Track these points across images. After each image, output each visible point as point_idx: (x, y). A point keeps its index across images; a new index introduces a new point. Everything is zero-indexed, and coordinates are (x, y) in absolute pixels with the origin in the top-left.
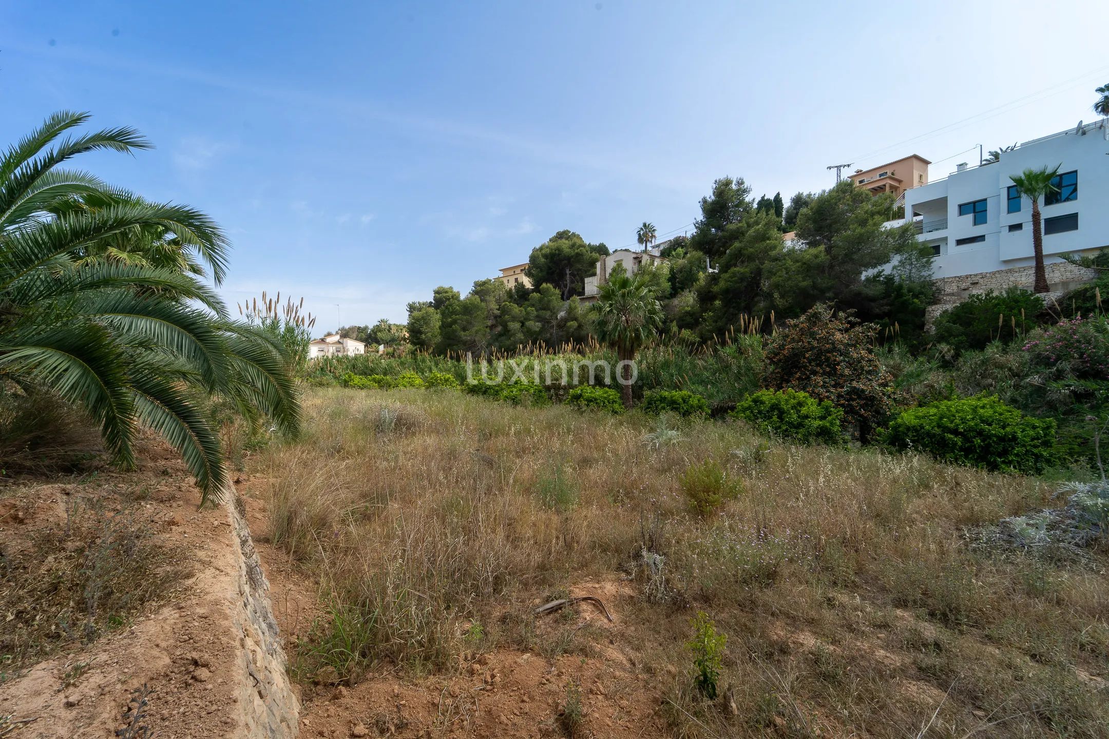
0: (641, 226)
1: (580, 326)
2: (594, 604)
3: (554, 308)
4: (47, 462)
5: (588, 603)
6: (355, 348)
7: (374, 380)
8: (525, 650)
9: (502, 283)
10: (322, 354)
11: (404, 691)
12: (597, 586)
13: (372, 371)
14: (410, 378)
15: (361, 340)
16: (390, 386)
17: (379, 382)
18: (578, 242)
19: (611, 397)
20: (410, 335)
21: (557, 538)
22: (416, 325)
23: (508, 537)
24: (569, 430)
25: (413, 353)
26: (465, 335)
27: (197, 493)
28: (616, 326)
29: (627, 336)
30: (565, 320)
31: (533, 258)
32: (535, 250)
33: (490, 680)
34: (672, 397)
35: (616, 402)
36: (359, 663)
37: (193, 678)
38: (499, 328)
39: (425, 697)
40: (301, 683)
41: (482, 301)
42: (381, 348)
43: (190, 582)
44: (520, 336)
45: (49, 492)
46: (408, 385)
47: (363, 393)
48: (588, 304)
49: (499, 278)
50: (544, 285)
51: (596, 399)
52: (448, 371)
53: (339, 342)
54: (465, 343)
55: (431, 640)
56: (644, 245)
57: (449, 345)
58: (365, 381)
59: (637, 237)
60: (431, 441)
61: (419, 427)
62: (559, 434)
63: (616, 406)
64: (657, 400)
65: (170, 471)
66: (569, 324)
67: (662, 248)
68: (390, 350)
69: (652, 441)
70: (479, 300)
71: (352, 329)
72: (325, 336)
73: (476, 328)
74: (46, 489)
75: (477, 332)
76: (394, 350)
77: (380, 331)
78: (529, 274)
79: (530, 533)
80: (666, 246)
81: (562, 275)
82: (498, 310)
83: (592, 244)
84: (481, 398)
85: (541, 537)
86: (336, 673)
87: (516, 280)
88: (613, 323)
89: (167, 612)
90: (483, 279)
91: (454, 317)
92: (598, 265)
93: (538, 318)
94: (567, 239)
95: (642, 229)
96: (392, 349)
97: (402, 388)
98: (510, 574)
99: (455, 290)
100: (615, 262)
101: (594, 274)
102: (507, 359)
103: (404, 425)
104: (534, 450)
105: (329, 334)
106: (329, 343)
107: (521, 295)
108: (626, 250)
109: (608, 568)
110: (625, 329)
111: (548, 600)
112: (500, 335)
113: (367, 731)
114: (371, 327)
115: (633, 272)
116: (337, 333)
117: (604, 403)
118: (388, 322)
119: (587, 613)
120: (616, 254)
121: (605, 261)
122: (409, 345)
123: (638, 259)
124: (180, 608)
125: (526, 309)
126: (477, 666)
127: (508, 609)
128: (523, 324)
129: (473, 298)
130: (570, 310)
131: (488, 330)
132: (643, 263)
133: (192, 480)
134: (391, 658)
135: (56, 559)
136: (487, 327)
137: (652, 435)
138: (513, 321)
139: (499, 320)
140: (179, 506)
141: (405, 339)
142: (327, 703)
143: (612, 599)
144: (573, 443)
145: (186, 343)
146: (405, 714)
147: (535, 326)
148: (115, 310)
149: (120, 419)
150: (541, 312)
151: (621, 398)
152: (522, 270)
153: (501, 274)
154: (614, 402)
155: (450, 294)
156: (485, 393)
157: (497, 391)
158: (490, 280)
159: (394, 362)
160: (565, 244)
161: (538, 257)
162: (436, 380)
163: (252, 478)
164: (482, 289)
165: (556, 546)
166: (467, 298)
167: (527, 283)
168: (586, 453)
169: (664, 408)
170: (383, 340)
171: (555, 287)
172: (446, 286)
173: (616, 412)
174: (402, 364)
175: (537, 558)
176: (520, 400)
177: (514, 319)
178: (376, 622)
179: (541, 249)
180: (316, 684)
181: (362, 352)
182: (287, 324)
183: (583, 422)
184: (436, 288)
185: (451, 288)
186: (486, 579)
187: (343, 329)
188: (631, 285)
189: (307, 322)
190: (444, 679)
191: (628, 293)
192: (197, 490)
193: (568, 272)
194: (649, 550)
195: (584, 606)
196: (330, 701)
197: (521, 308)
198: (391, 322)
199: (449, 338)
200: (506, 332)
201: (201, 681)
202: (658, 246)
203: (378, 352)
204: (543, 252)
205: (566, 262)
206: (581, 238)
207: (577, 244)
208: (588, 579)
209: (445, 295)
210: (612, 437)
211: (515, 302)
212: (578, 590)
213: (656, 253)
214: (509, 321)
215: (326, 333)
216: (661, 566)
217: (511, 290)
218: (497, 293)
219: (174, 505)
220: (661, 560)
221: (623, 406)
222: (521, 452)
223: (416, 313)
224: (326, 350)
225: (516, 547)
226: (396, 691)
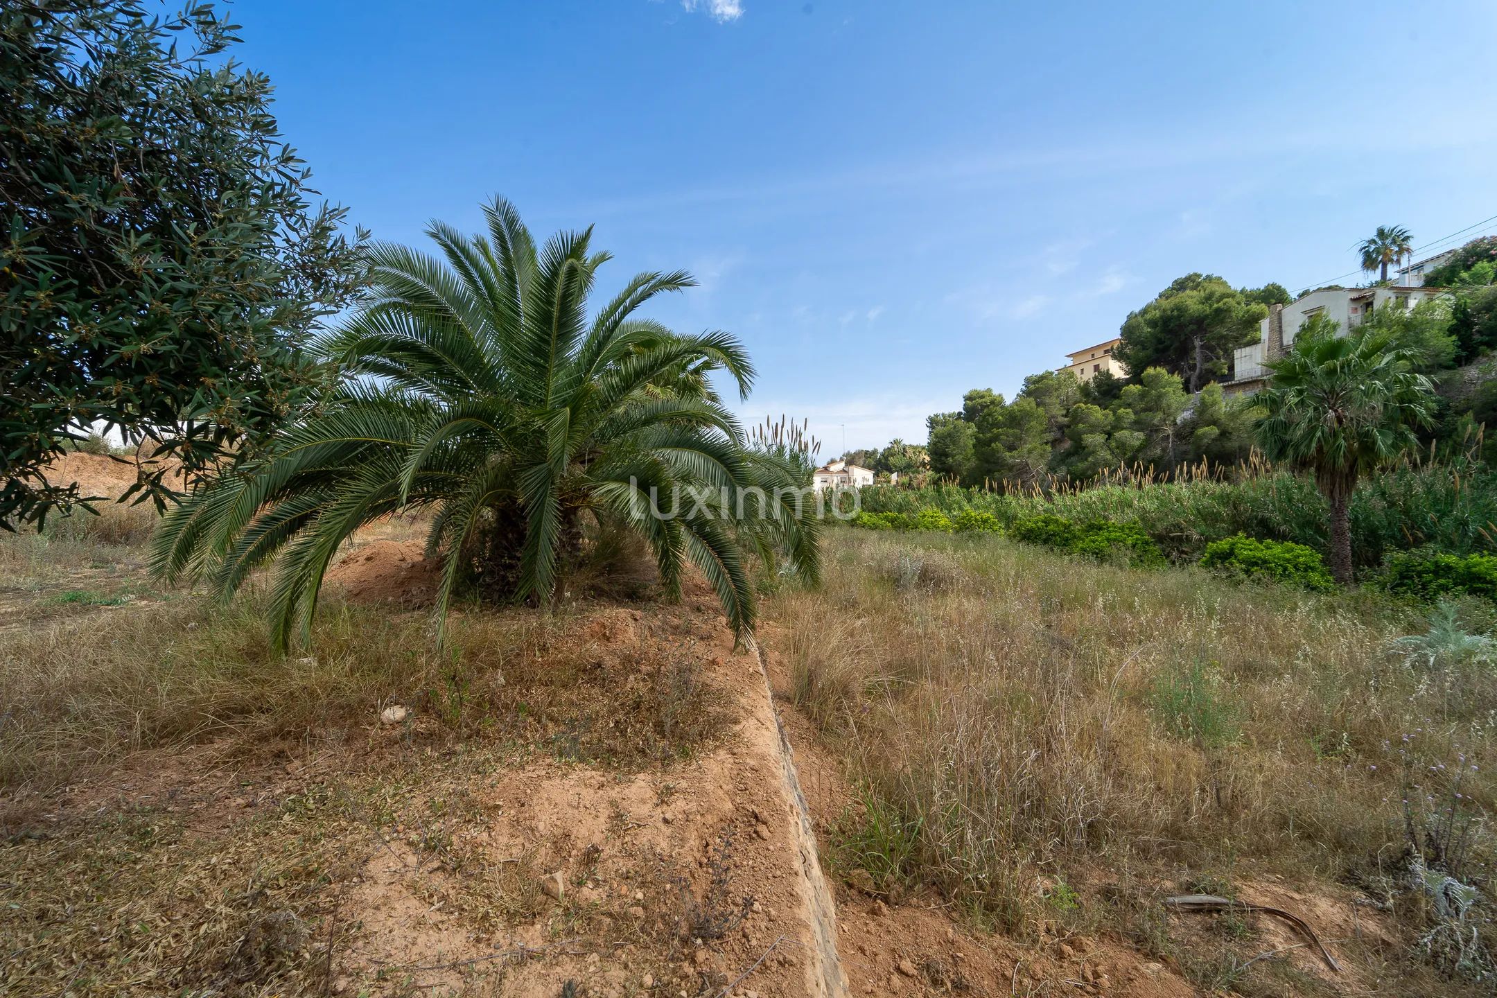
0: (1372, 234)
1: (1224, 434)
2: (1292, 929)
3: (1169, 406)
4: (617, 588)
5: (1278, 920)
6: (862, 477)
7: (886, 518)
8: (1152, 955)
9: (1072, 375)
10: (825, 485)
11: (960, 939)
12: (1296, 896)
13: (884, 507)
14: (932, 517)
15: (869, 467)
16: (907, 526)
17: (892, 521)
18: (1219, 290)
19: (1301, 559)
20: (932, 459)
21: (1203, 790)
22: (939, 444)
23: (1106, 768)
24: (1211, 612)
25: (936, 483)
26: (1013, 457)
27: (729, 635)
28: (1312, 430)
29: (1339, 447)
30: (1192, 426)
31: (1129, 331)
32: (1131, 317)
33: (1091, 978)
34: (1468, 567)
35: (1313, 569)
36: (900, 880)
37: (756, 832)
38: (1067, 444)
39: (992, 962)
40: (832, 876)
41: (1038, 405)
42: (894, 477)
43: (737, 728)
44: (1104, 454)
45: (623, 615)
46: (931, 526)
47: (874, 535)
48: (1241, 396)
49: (1066, 367)
50: (1150, 371)
51: (1265, 562)
52: (987, 508)
53: (844, 471)
54: (1011, 468)
55: (995, 884)
56: (1379, 271)
57: (989, 472)
58: (875, 519)
59: (1360, 259)
60: (971, 606)
61: (952, 583)
62: (1190, 616)
63: (1315, 577)
64: (1427, 572)
65: (703, 608)
66: (1200, 431)
67: (1428, 269)
68: (905, 479)
69: (1415, 650)
70: (1033, 404)
71: (858, 454)
72: (829, 464)
73: (1029, 446)
74: (623, 612)
75: (1030, 451)
76: (911, 480)
77: (893, 455)
78: (1119, 355)
79: (1146, 770)
80: (1441, 264)
81: (1184, 351)
82: (1066, 416)
83: (1248, 288)
84: (1041, 549)
85: (1168, 782)
86: (872, 882)
87: (1097, 368)
88: (1303, 425)
89: (722, 754)
90: (1040, 372)
91: (995, 431)
92: (1265, 324)
93: (1138, 425)
94: (1194, 288)
95: (1374, 241)
96: (907, 478)
97: (923, 529)
98: (1113, 826)
99: (995, 392)
100: (1305, 313)
101: (1255, 342)
102: (1081, 490)
103: (931, 580)
104: (1145, 635)
105: (833, 462)
106: (832, 473)
107: (1107, 390)
108: (1330, 288)
109: (1322, 871)
110: (1335, 435)
111: (1189, 888)
112: (1069, 454)
113: (915, 972)
114: (881, 450)
115: (1350, 326)
116: (841, 460)
117: (1285, 569)
118: (902, 443)
119: (1277, 938)
120: (1306, 299)
121: (1280, 313)
122: (930, 472)
123: (1363, 300)
124: (734, 754)
125: (1115, 413)
126: (1067, 949)
127: (1114, 880)
128: (1109, 435)
129: (1025, 404)
130: (1203, 408)
131: (1049, 448)
132: (1377, 305)
133: (724, 620)
134: (941, 888)
135: (636, 679)
136: (1047, 443)
137: (1415, 639)
138: (1092, 432)
139: (1066, 431)
140: (716, 645)
141: (924, 464)
142: (864, 914)
143: (1335, 930)
144: (1220, 634)
145: (718, 474)
146: (965, 972)
147: (1135, 438)
148: (665, 445)
149: (673, 552)
150: (1143, 415)
151: (1324, 562)
152: (1106, 352)
153: (1069, 362)
154: (1308, 568)
155: (988, 400)
156: (1046, 542)
157: (1067, 540)
158: (1052, 373)
159: (912, 496)
160: (1191, 301)
161: (1138, 326)
162: (969, 520)
163: (766, 626)
164: (1037, 388)
165: (1200, 804)
166: (1016, 403)
167: (1117, 370)
168: (1251, 656)
169: (1445, 589)
170: (896, 467)
171: (1171, 372)
172: (981, 387)
173: (1313, 589)
174: (922, 497)
175: (1162, 814)
176: (1110, 556)
177: (1093, 429)
178: (919, 833)
179: (1144, 312)
180: (851, 886)
181: (871, 482)
182: (791, 450)
183: (1244, 599)
184: (966, 392)
185: (989, 390)
186: (1075, 822)
187: (848, 454)
188: (1350, 351)
189: (811, 447)
190: (1018, 948)
191: (1342, 367)
192: (728, 631)
193: (1197, 343)
194: (1431, 863)
195: (1267, 923)
196: (867, 913)
197: (1107, 411)
198: (906, 442)
199: (987, 462)
200: (1079, 449)
201: (763, 839)
202: (1419, 267)
203: (889, 482)
204: (1148, 316)
205: (1195, 327)
206: (1225, 283)
207: (1218, 294)
208: (1273, 878)
209: (980, 401)
210: (1310, 633)
211: (1095, 401)
212: (1251, 891)
213: (1413, 281)
214: (1085, 433)
215: (829, 460)
216: (1465, 905)
217: (1087, 383)
218: (1063, 391)
219: (712, 643)
220: (1468, 895)
221: (1331, 578)
222: (1120, 639)
223: (939, 429)
224: (829, 481)
225: (1121, 787)
226: (950, 935)
